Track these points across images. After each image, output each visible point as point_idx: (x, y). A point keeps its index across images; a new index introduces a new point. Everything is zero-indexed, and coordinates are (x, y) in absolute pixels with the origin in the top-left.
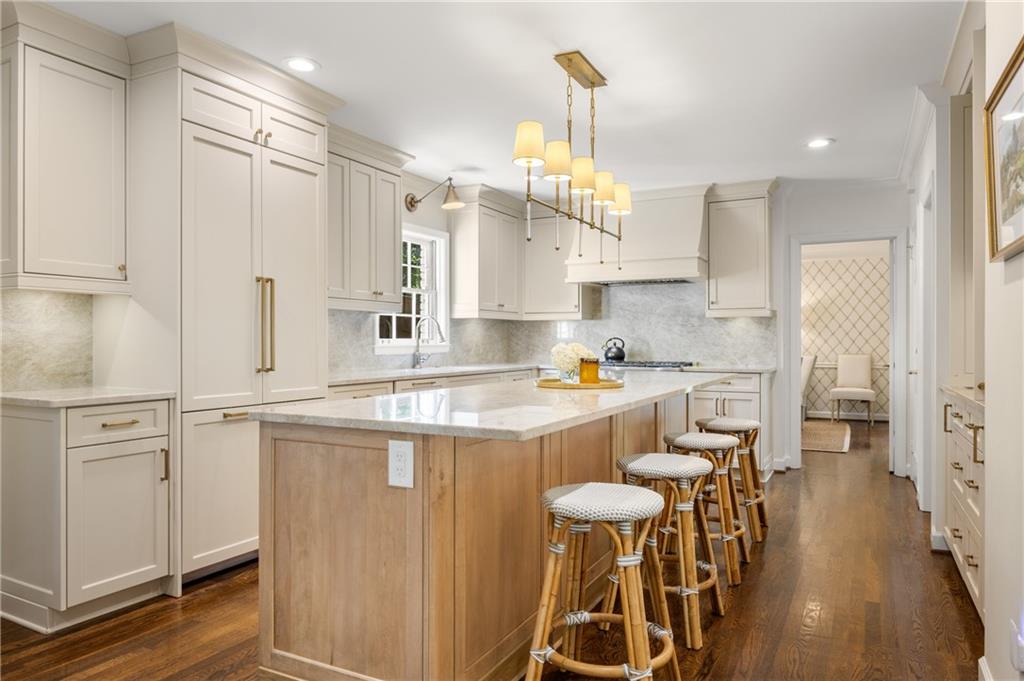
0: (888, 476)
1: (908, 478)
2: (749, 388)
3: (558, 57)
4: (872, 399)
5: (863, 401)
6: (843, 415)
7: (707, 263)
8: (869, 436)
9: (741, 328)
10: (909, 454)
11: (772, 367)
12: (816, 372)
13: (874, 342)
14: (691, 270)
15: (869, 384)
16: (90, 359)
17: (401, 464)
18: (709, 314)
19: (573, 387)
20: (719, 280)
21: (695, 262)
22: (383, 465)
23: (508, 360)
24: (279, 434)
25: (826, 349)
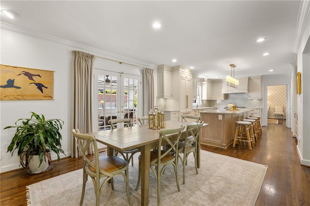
0: (286, 128)
1: (290, 128)
2: (258, 111)
3: (230, 65)
4: (283, 115)
5: (281, 115)
6: (276, 118)
7: (249, 90)
8: (283, 121)
9: (255, 101)
10: (290, 124)
11: (262, 108)
12: (270, 109)
13: (284, 103)
14: (246, 91)
15: (283, 111)
16: (166, 106)
17: (220, 117)
18: (249, 99)
19: (232, 110)
20: (251, 93)
21: (247, 90)
22: (218, 117)
23: (209, 107)
24: (203, 114)
25: (272, 105)
